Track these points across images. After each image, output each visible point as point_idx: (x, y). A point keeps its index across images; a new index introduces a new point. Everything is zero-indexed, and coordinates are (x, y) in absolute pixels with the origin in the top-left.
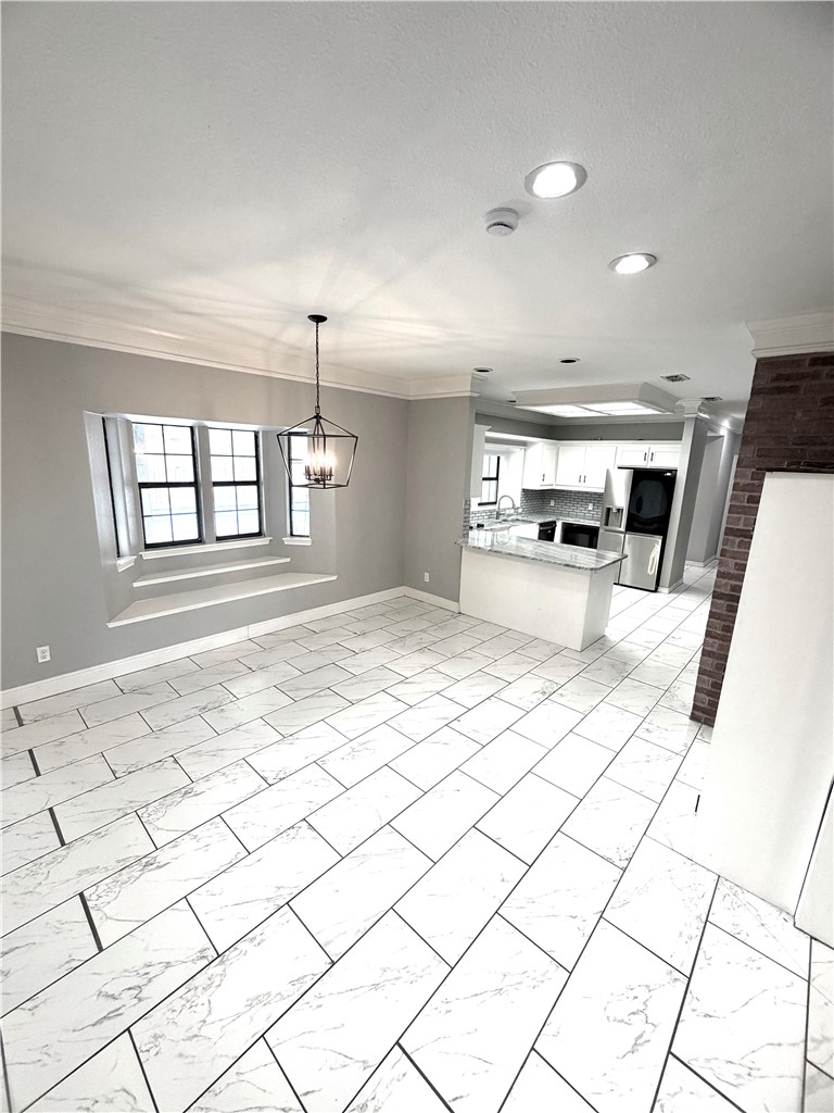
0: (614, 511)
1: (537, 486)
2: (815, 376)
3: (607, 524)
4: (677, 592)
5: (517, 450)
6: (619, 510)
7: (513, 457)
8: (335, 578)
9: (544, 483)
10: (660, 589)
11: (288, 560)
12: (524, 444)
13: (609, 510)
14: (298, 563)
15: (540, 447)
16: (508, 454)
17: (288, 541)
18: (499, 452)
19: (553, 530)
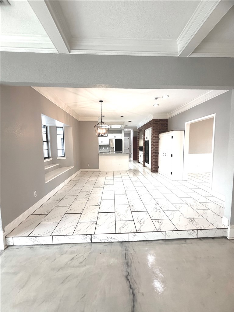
0: (112, 148)
2: (160, 122)
8: (74, 167)
11: (59, 164)
14: (62, 165)
17: (58, 158)
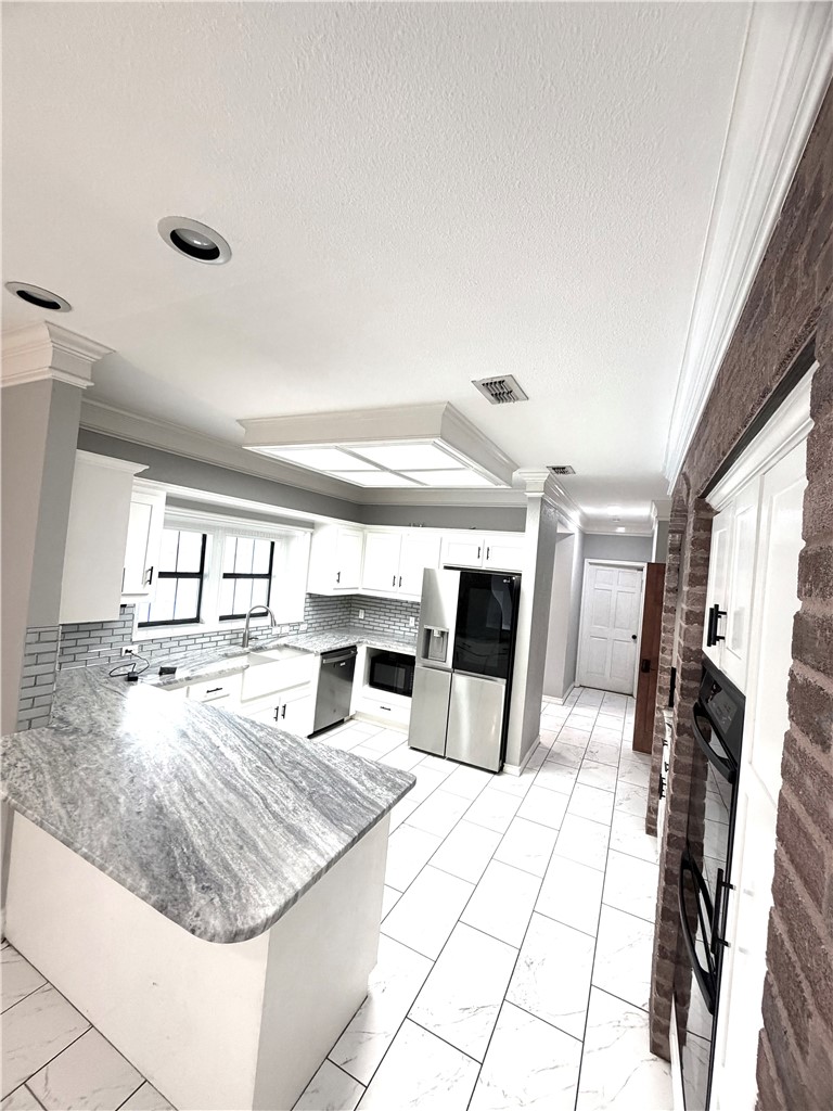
0: (436, 634)
1: (329, 589)
3: (426, 656)
4: (531, 769)
5: (301, 534)
6: (443, 633)
7: (294, 543)
9: (338, 586)
10: (507, 767)
12: (311, 525)
13: (429, 632)
15: (335, 531)
16: (287, 538)
18: (275, 535)
19: (351, 663)
